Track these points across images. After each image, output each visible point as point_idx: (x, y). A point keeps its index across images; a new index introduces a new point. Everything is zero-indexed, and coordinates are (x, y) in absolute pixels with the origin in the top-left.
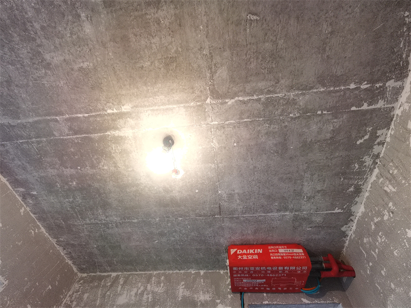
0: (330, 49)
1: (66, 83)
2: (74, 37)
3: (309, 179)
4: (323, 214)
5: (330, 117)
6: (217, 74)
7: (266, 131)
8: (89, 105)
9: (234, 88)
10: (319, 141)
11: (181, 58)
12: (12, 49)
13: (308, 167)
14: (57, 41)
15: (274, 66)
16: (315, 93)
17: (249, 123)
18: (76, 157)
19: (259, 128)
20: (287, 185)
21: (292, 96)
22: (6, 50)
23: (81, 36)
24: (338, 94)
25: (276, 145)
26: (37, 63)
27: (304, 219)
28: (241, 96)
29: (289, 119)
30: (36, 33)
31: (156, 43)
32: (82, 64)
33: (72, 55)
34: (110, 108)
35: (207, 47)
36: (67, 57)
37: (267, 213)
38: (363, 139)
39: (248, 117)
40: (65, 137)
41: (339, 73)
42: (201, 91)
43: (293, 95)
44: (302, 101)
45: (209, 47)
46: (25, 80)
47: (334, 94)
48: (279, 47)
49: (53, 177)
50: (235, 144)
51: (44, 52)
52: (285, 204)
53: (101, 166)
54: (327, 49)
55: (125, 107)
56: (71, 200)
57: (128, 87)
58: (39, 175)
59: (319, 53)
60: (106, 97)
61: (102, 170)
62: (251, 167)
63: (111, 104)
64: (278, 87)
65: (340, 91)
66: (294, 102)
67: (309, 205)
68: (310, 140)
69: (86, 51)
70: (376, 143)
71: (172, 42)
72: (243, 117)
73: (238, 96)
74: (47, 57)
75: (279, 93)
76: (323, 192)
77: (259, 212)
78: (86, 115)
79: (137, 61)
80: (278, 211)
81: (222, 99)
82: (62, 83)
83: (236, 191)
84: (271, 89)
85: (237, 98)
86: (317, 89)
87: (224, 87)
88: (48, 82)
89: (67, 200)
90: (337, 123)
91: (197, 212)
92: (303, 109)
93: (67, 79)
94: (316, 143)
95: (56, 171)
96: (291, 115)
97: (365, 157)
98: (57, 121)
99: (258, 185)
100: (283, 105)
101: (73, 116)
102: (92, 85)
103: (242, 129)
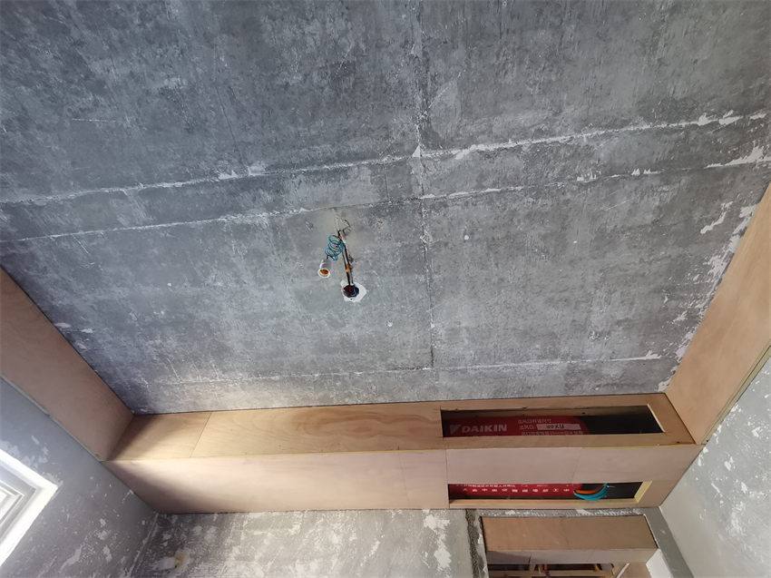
0: (666, 45)
1: (137, 120)
2: (148, 25)
3: (602, 301)
4: (622, 362)
5: (656, 182)
6: (436, 98)
7: (527, 211)
8: (184, 165)
9: (469, 127)
10: (630, 229)
11: (365, 66)
12: (23, 53)
13: (604, 279)
14: (115, 34)
15: (554, 79)
16: (632, 133)
17: (495, 195)
18: (163, 264)
19: (515, 206)
20: (560, 313)
21: (585, 140)
22: (12, 53)
23: (163, 23)
24: (675, 136)
25: (544, 238)
26: (76, 80)
27: (588, 372)
28: (483, 142)
29: (575, 188)
30: (69, 17)
31: (315, 34)
32: (166, 82)
33: (146, 62)
34: (225, 170)
35: (419, 40)
36: (137, 68)
37: (519, 362)
38: (713, 225)
39: (494, 185)
40: (140, 228)
41: (679, 95)
42: (404, 134)
43: (587, 137)
44: (603, 150)
45: (423, 41)
46: (57, 117)
47: (667, 137)
48: (567, 38)
49: (122, 302)
50: (467, 238)
51: (88, 58)
52: (554, 346)
53: (210, 282)
54: (661, 44)
55: (253, 168)
56: (158, 342)
57: (258, 126)
58: (95, 298)
59: (645, 53)
60: (216, 149)
61: (212, 289)
62: (493, 280)
63: (226, 162)
64: (558, 122)
65: (679, 130)
66: (588, 152)
67: (599, 347)
68: (612, 227)
69: (173, 55)
70: (737, 231)
71: (347, 31)
72: (484, 184)
73: (477, 143)
74: (97, 67)
75: (560, 135)
76: (627, 324)
77: (505, 361)
78: (179, 184)
79: (276, 72)
80: (541, 357)
81: (444, 149)
82: (128, 121)
83: (464, 324)
84: (544, 127)
85: (473, 147)
86: (635, 124)
87: (449, 126)
88: (101, 119)
89: (151, 342)
90: (668, 192)
91: (389, 362)
92: (605, 166)
93: (138, 113)
94: (623, 233)
95: (126, 290)
96: (579, 179)
97: (713, 258)
98: (122, 196)
99: (505, 313)
100: (566, 159)
101: (154, 186)
102: (188, 124)
103: (481, 207)
